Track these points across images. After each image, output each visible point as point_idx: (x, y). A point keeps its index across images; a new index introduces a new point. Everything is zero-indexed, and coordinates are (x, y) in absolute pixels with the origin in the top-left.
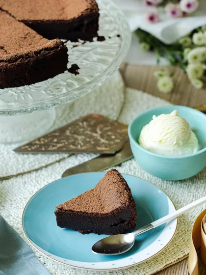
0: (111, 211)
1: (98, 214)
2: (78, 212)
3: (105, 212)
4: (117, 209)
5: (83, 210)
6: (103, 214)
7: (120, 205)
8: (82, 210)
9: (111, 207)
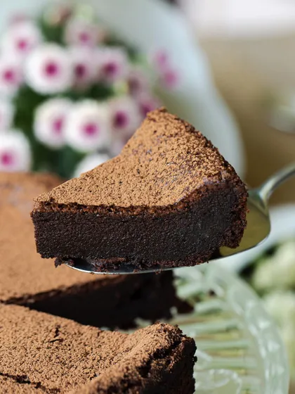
0: (181, 197)
1: (147, 208)
2: (96, 207)
3: (165, 202)
4: (198, 191)
5: (107, 202)
6: (160, 208)
7: (205, 179)
8: (105, 203)
9: (179, 188)
